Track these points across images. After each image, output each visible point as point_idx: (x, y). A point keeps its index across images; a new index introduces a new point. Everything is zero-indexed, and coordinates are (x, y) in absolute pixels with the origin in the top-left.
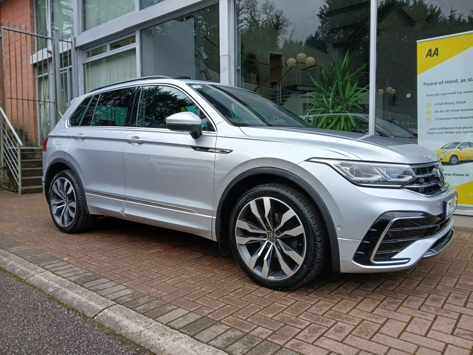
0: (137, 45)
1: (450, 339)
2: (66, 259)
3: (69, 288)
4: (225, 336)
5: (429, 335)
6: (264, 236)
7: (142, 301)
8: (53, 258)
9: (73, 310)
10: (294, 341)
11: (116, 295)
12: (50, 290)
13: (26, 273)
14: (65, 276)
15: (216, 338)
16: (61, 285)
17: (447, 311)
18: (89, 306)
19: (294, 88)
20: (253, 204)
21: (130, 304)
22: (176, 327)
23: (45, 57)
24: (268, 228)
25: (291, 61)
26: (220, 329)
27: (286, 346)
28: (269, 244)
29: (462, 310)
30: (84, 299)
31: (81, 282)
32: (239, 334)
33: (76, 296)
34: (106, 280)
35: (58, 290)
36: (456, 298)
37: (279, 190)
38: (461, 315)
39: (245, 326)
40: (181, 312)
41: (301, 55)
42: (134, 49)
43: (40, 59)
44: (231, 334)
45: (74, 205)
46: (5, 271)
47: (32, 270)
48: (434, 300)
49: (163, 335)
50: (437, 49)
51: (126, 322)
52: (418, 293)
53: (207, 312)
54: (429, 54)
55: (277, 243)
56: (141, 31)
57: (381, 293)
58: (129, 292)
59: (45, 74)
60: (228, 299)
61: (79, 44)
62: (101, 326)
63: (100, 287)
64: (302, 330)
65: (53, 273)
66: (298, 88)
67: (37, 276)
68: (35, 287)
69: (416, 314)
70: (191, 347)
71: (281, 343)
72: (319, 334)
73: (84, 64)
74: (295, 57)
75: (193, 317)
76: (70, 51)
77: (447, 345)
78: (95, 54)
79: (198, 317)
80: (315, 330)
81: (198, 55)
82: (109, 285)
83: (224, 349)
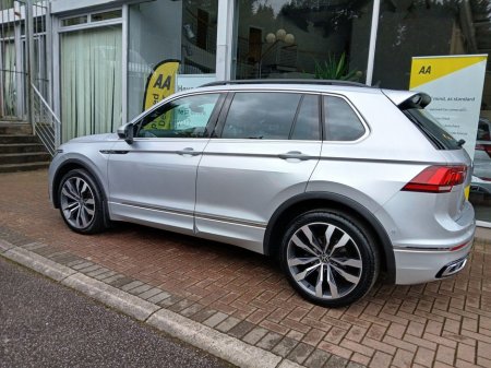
0: (123, 20)
1: (440, 340)
2: (89, 258)
3: (111, 292)
4: (267, 339)
5: (425, 337)
7: (183, 304)
8: (74, 258)
9: (123, 313)
10: (323, 343)
11: (157, 299)
12: (91, 293)
13: (58, 275)
14: (100, 277)
15: (260, 341)
16: (100, 287)
17: (436, 315)
18: (137, 310)
19: (274, 67)
21: (175, 308)
22: (224, 330)
23: (12, 20)
25: (271, 36)
26: (262, 332)
27: (320, 346)
29: (446, 314)
30: (129, 303)
31: (119, 285)
32: (277, 336)
33: (118, 299)
34: (141, 283)
35: (99, 293)
36: (441, 303)
38: (445, 319)
39: (280, 329)
40: (220, 316)
41: (282, 32)
42: (120, 26)
43: (6, 21)
44: (271, 337)
46: (34, 272)
47: (64, 270)
48: (424, 305)
49: (215, 338)
50: (429, 68)
51: (178, 326)
52: (410, 298)
53: (244, 316)
54: (422, 71)
56: (129, 6)
57: (381, 297)
58: (165, 295)
59: (12, 38)
60: (258, 304)
61: (54, 10)
62: (156, 329)
63: (138, 290)
64: (327, 333)
65: (85, 274)
66: (278, 68)
67: (72, 278)
68: (74, 290)
69: (412, 318)
70: (244, 349)
71: (314, 344)
72: (341, 337)
73: (59, 33)
74: (275, 33)
75: (234, 322)
76: (44, 16)
77: (438, 345)
78: (73, 22)
79: (238, 321)
80: (337, 333)
81: (185, 31)
82: (146, 288)
83: (270, 350)
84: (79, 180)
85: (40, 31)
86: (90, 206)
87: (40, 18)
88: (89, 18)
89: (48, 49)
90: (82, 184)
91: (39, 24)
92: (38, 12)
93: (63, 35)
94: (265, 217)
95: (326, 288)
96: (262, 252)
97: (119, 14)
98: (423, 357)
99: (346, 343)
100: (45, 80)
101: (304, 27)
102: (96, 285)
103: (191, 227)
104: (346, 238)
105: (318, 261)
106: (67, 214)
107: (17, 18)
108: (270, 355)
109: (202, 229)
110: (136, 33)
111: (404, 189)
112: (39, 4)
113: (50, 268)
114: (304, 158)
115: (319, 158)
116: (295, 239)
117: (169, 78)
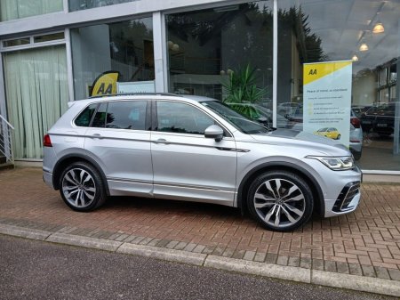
0: (66, 41)
1: (386, 243)
2: (121, 232)
3: (161, 251)
5: (377, 243)
6: (274, 201)
7: (219, 250)
8: (109, 234)
9: (184, 263)
10: (326, 257)
11: (199, 250)
14: (143, 243)
15: (288, 262)
16: (151, 249)
17: (373, 230)
18: (192, 259)
20: (267, 183)
22: (260, 260)
24: (278, 197)
26: (284, 258)
28: (277, 206)
29: (378, 229)
32: (296, 258)
34: (177, 242)
35: (154, 253)
36: (370, 223)
37: (286, 174)
39: (294, 254)
44: (292, 259)
45: (93, 189)
46: (87, 248)
47: (111, 243)
48: (362, 226)
49: (260, 266)
50: (315, 70)
51: (229, 264)
53: (265, 250)
54: (311, 73)
55: (283, 205)
58: (202, 247)
60: (267, 242)
62: (215, 269)
63: (180, 246)
64: (322, 251)
65: (130, 243)
67: (123, 247)
69: (362, 234)
70: (284, 269)
71: (321, 258)
72: (332, 252)
73: (2, 53)
75: (262, 255)
77: (387, 246)
82: (183, 244)
83: (299, 266)
88: (32, 40)
93: (5, 54)
97: (62, 36)
101: (184, 38)
102: (146, 248)
108: (301, 269)
110: (78, 52)
117: (110, 86)
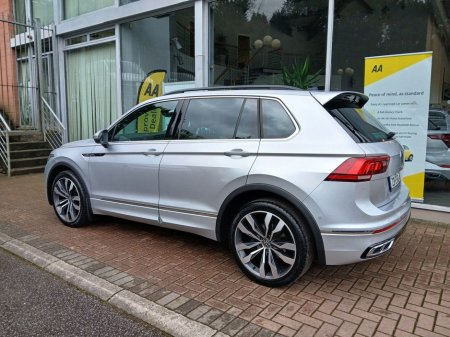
0: (116, 38)
1: (366, 315)
2: (72, 248)
3: (83, 275)
4: (208, 315)
5: (353, 312)
7: (143, 286)
8: (60, 247)
9: (90, 294)
10: (258, 318)
11: (122, 282)
12: (68, 277)
13: (43, 262)
14: (77, 264)
15: (202, 316)
16: (76, 272)
17: (369, 293)
18: (102, 291)
19: (261, 70)
21: (135, 290)
22: (172, 307)
23: (23, 43)
25: (259, 42)
26: (204, 309)
27: (253, 322)
29: (379, 292)
30: (97, 285)
31: (91, 270)
32: (218, 313)
33: (89, 282)
34: (110, 268)
35: (74, 277)
36: (377, 282)
38: (377, 296)
39: (222, 306)
40: (174, 295)
41: (268, 38)
42: (114, 42)
43: (18, 44)
44: (212, 313)
46: (24, 260)
47: (48, 258)
48: (361, 284)
49: (163, 314)
50: (381, 66)
51: (134, 305)
52: (350, 277)
53: (193, 295)
54: (375, 69)
57: (323, 278)
58: (131, 278)
59: (24, 58)
60: (208, 284)
61: (58, 33)
62: (115, 307)
63: (107, 274)
64: (264, 309)
65: (66, 261)
67: (54, 265)
68: (54, 275)
69: (346, 295)
70: (186, 324)
71: (249, 319)
72: (275, 313)
73: (64, 52)
74: (261, 39)
75: (183, 300)
76: (51, 38)
77: (363, 319)
78: (75, 42)
79: (187, 299)
80: (273, 309)
81: (172, 44)
82: (114, 272)
83: (208, 324)
84: (67, 179)
85: (47, 50)
86: (76, 203)
87: (47, 39)
88: (88, 37)
89: (55, 66)
90: (69, 183)
91: (47, 45)
92: (45, 34)
93: (67, 53)
94: (215, 208)
95: (268, 269)
96: (215, 238)
97: (112, 33)
98: (346, 330)
99: (279, 319)
100: (54, 93)
101: (288, 32)
102: (72, 270)
103: (156, 219)
104: (281, 224)
105: (261, 246)
106: (59, 209)
107: (28, 41)
108: (207, 328)
109: (165, 220)
110: (128, 47)
111: (327, 179)
112: (46, 27)
113: (37, 256)
114: (245, 155)
115: (257, 154)
116: (241, 226)
117: (157, 86)
